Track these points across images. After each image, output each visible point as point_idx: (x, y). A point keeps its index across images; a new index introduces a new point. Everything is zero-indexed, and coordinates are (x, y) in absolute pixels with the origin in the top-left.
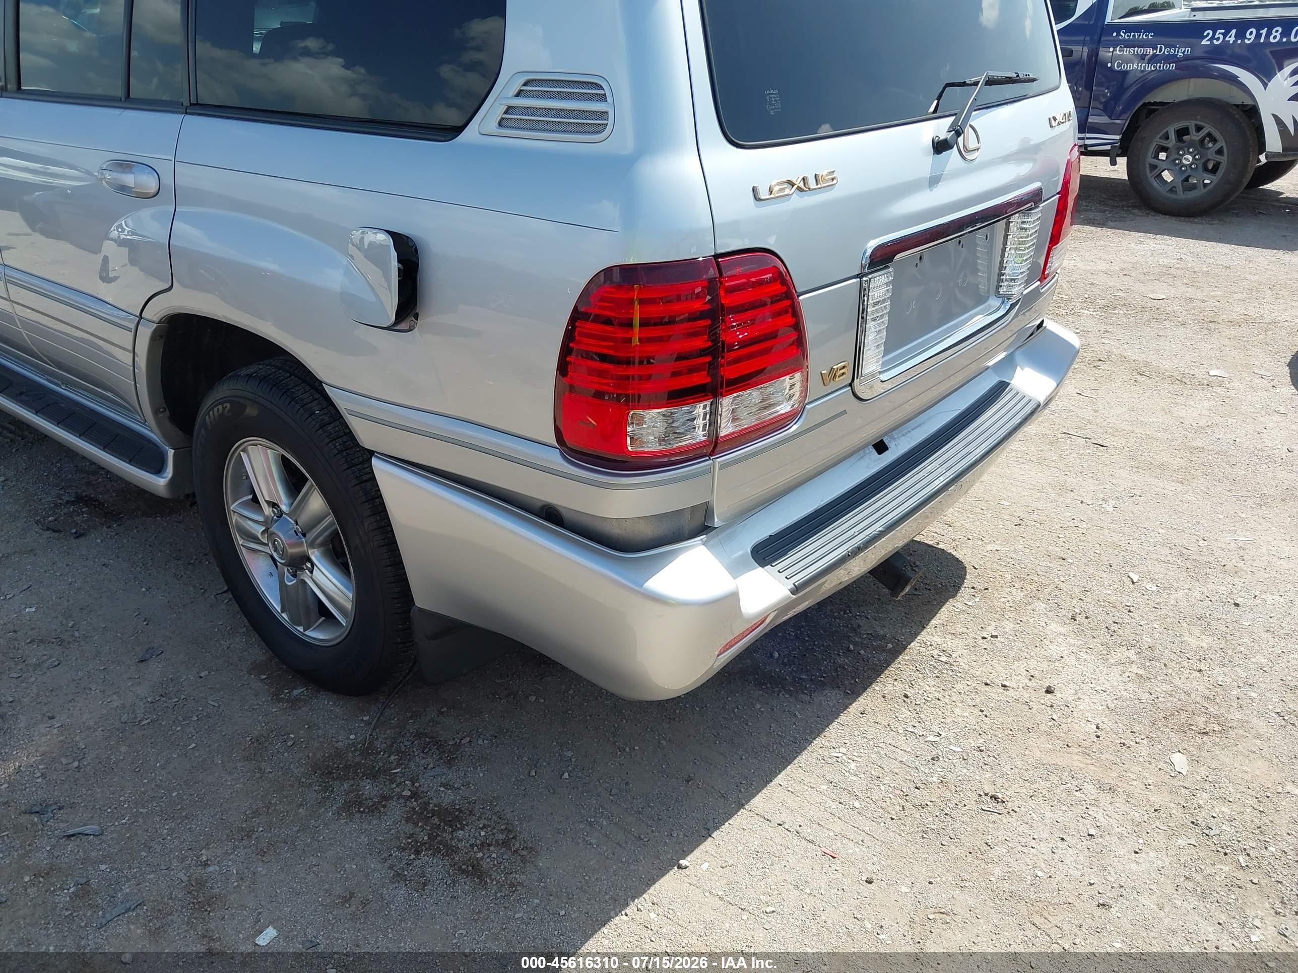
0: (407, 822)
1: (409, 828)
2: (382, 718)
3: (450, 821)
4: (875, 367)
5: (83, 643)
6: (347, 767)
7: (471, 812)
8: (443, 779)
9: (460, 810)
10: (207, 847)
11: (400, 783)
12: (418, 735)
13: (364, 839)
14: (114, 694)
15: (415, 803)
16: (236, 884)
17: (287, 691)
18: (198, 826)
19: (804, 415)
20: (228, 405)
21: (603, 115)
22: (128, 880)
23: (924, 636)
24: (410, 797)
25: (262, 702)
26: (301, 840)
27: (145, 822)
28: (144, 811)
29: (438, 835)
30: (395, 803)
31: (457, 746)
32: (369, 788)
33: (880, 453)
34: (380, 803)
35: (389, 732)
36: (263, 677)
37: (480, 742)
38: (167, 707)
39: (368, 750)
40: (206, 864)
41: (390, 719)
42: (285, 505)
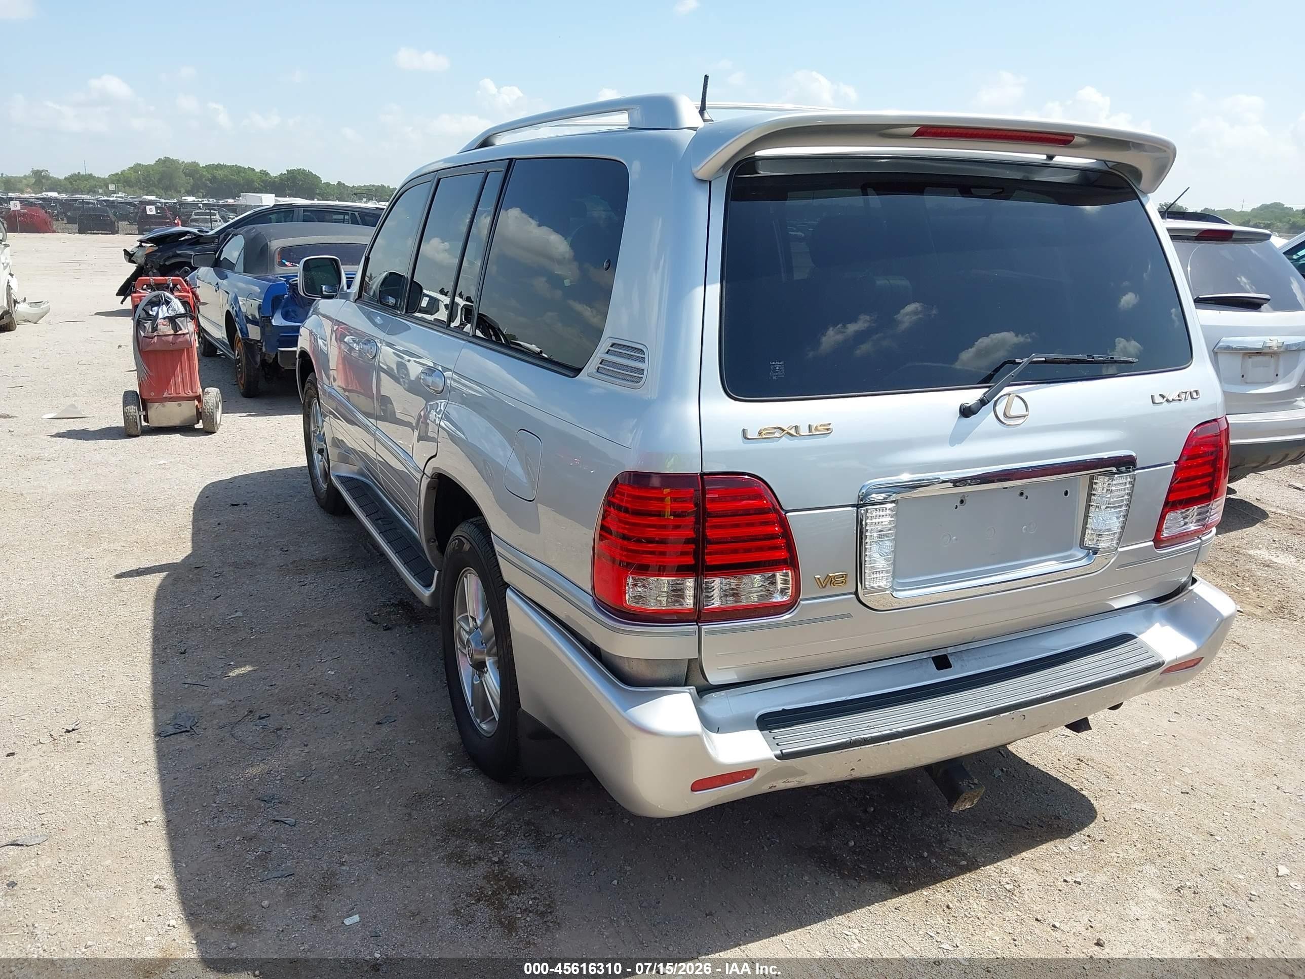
0: (484, 878)
1: (482, 883)
2: (510, 804)
3: (513, 887)
4: (885, 583)
5: (350, 702)
6: (467, 830)
7: (532, 886)
8: (526, 858)
9: (525, 882)
10: (349, 854)
11: (496, 852)
12: (528, 823)
13: (449, 880)
14: (350, 740)
15: (497, 868)
16: (353, 882)
17: (459, 768)
18: (352, 839)
19: (798, 609)
20: (457, 541)
21: (641, 371)
22: (293, 858)
23: (1005, 864)
24: (496, 863)
25: (438, 771)
26: (408, 868)
27: (323, 826)
28: (326, 819)
29: (499, 893)
30: (483, 863)
31: (550, 839)
32: (473, 849)
33: (939, 668)
34: (474, 860)
35: (509, 814)
36: (449, 754)
37: (568, 840)
38: (377, 758)
39: (488, 823)
40: (342, 864)
41: (516, 806)
42: (480, 620)
